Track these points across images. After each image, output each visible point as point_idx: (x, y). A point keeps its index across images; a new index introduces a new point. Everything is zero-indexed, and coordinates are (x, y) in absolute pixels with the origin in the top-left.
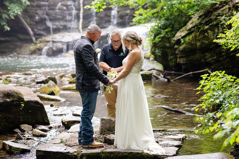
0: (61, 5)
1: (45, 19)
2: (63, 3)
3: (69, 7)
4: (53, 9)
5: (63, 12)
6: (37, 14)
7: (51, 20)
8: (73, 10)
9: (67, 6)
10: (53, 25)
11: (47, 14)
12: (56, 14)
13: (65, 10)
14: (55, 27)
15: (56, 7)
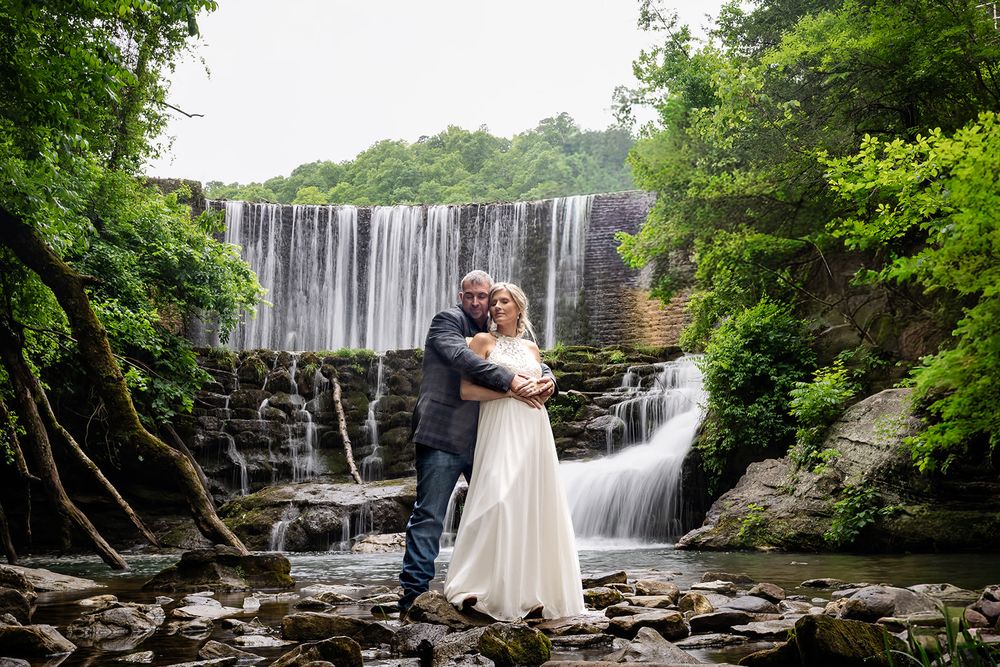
0: (270, 404)
1: (225, 444)
2: (274, 398)
3: (295, 412)
4: (248, 416)
5: (277, 426)
6: (201, 425)
7: (240, 447)
8: (306, 420)
9: (287, 408)
10: (249, 462)
11: (230, 429)
12: (255, 431)
13: (282, 420)
14: (254, 467)
15: (256, 409)
